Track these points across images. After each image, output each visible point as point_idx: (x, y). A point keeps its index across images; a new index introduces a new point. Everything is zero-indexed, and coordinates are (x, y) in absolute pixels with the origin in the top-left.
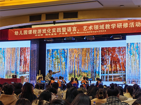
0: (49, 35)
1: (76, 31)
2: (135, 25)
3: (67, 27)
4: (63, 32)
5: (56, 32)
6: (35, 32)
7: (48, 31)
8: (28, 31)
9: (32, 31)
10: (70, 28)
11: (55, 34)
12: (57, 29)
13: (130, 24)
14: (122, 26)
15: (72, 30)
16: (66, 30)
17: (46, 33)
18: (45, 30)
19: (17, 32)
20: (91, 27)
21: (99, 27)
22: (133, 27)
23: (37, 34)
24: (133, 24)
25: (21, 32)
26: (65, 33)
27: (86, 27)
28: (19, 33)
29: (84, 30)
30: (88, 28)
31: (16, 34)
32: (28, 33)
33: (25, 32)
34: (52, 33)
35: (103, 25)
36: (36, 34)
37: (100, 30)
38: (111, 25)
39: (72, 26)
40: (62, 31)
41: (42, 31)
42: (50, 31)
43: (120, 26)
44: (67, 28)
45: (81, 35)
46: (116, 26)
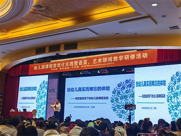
0: (63, 68)
1: (86, 64)
2: (142, 56)
3: (78, 60)
4: (75, 66)
5: (69, 65)
6: (51, 66)
7: (62, 65)
8: (45, 65)
9: (49, 65)
10: (81, 61)
11: (68, 68)
12: (69, 63)
13: (137, 56)
14: (130, 58)
15: (83, 63)
16: (78, 64)
17: (60, 67)
18: (60, 64)
19: (36, 67)
20: (100, 60)
21: (108, 60)
22: (140, 58)
23: (53, 68)
24: (139, 55)
25: (39, 66)
26: (76, 66)
27: (96, 60)
28: (38, 68)
29: (94, 63)
30: (97, 61)
31: (35, 69)
32: (45, 67)
33: (43, 67)
34: (66, 67)
35: (111, 57)
36: (51, 69)
37: (109, 62)
38: (119, 58)
39: (83, 60)
40: (74, 64)
41: (57, 65)
42: (63, 65)
43: (127, 57)
44: (78, 62)
45: (91, 68)
46: (124, 58)
